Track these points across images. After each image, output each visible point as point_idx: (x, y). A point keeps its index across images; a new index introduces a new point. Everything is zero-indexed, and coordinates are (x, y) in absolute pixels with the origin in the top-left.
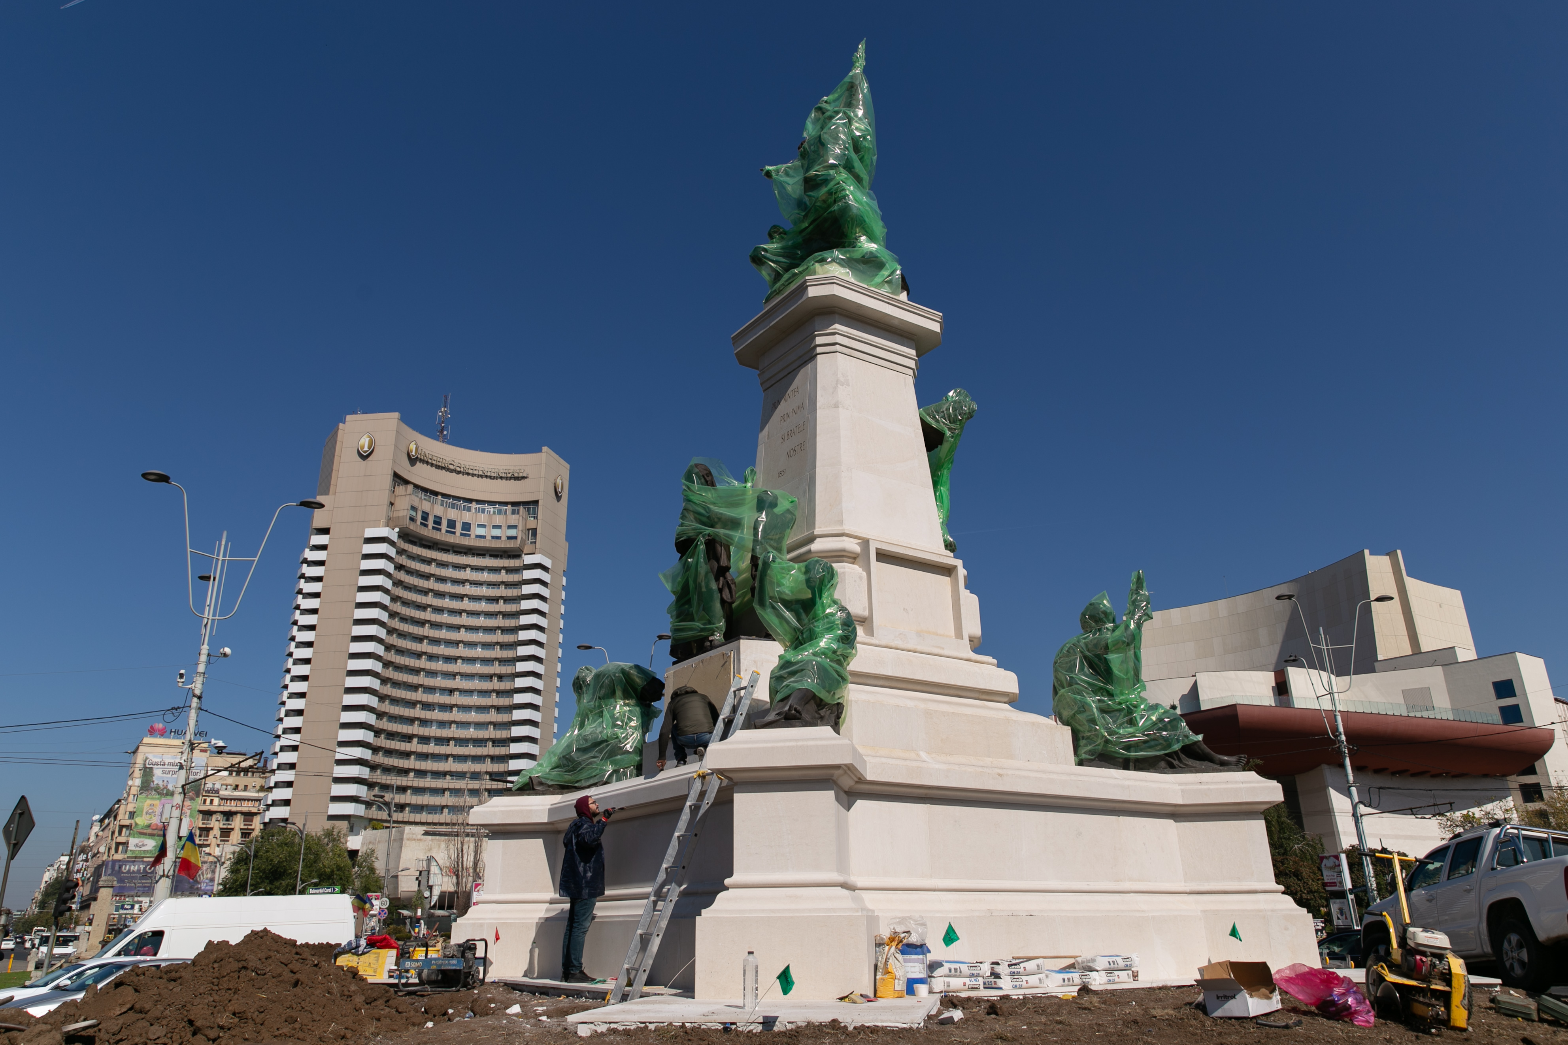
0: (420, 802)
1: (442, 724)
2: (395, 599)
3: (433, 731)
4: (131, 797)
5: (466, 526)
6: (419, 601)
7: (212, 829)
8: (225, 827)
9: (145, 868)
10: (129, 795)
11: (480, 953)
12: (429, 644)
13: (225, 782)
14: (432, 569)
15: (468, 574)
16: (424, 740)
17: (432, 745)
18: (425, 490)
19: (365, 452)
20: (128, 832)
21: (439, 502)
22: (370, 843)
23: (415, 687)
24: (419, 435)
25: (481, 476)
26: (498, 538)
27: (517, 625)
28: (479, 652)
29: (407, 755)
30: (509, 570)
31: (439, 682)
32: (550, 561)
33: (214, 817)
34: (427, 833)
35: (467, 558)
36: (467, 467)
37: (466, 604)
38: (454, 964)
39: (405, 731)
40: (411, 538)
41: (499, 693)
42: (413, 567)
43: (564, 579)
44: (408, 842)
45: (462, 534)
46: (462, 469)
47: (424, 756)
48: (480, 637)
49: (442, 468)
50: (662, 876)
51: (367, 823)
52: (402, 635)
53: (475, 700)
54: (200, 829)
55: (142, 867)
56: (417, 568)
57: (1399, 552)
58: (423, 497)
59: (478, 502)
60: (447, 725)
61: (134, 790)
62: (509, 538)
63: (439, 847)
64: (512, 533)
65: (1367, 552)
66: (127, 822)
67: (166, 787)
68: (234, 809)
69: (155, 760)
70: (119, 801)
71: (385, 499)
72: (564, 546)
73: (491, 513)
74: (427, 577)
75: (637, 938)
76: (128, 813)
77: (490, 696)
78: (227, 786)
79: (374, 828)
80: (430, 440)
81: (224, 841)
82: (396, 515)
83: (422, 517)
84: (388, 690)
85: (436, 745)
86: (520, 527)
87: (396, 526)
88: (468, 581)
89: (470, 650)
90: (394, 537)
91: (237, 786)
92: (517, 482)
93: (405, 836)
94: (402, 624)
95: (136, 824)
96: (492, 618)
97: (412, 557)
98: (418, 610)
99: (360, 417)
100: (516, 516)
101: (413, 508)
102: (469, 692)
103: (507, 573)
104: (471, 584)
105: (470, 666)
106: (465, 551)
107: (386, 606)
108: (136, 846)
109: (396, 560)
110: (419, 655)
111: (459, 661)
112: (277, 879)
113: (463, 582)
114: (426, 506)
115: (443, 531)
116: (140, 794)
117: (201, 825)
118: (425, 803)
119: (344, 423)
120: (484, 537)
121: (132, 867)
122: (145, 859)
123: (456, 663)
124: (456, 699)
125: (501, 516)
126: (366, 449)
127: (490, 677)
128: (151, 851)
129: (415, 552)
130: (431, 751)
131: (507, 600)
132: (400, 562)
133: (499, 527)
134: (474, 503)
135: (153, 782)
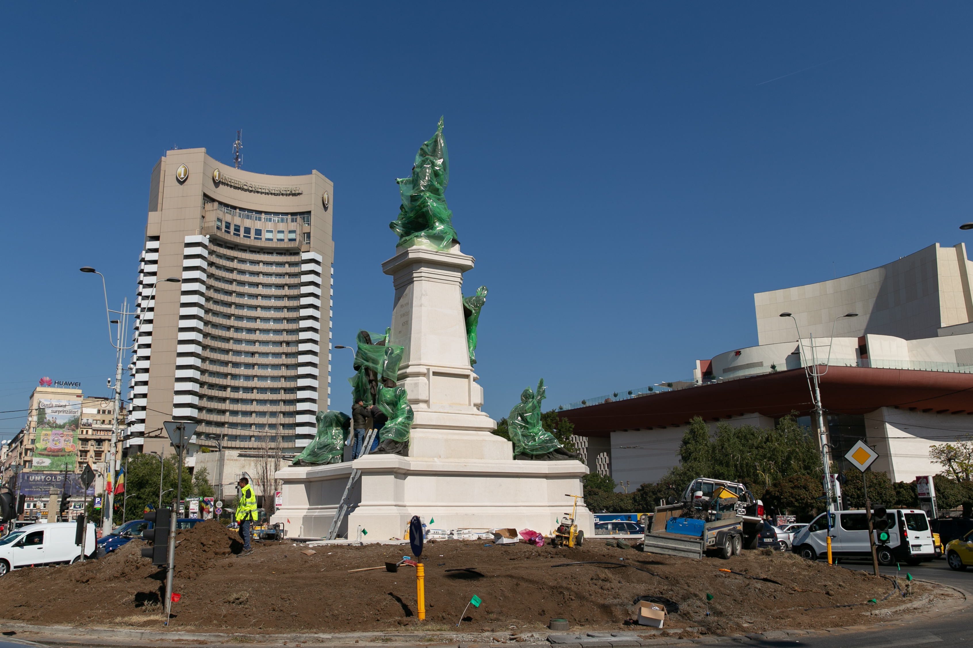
0: (234, 433)
1: (248, 378)
2: (209, 287)
3: (241, 383)
4: (32, 429)
5: (258, 232)
6: (226, 288)
7: (89, 451)
8: (98, 449)
9: (45, 478)
10: (30, 428)
11: (281, 528)
12: (235, 320)
13: (95, 418)
14: (235, 264)
15: (261, 268)
16: (235, 389)
17: (241, 392)
18: (227, 205)
19: (182, 178)
20: (31, 453)
21: (238, 214)
22: (201, 462)
23: (226, 352)
24: (221, 164)
25: (268, 194)
26: (282, 240)
27: (299, 305)
28: (271, 325)
29: (224, 400)
30: (291, 264)
31: (243, 347)
32: (321, 257)
33: (90, 443)
34: (240, 455)
35: (260, 256)
36: (257, 187)
37: (261, 290)
38: (272, 532)
39: (221, 383)
40: (218, 242)
41: (287, 355)
42: (221, 263)
43: (332, 269)
44: (228, 461)
45: (255, 238)
46: (253, 189)
47: (236, 401)
48: (272, 314)
49: (239, 188)
50: (342, 501)
51: (198, 448)
52: (216, 314)
53: (270, 360)
54: (81, 451)
55: (43, 477)
56: (224, 264)
57: (963, 245)
58: (226, 211)
59: (266, 213)
60: (251, 378)
61: (33, 424)
62: (290, 240)
63: (250, 465)
64: (292, 236)
65: (938, 245)
66: (30, 446)
67: (55, 422)
68: (103, 437)
69: (46, 403)
70: (22, 432)
71: (198, 213)
72: (331, 245)
73: (276, 221)
74: (231, 270)
75: (334, 522)
76: (30, 440)
77: (281, 357)
78: (97, 421)
79: (203, 452)
80: (228, 167)
81: (97, 459)
82: (206, 225)
83: (226, 226)
84: (208, 354)
85: (243, 392)
86: (298, 232)
87: (207, 234)
88: (261, 272)
89: (265, 324)
90: (206, 242)
91: (104, 421)
92: (294, 197)
93: (226, 458)
94: (215, 306)
95: (37, 448)
96: (280, 300)
97: (220, 256)
98: (226, 295)
99: (176, 152)
100: (295, 223)
101: (219, 220)
102: (266, 354)
103: (289, 267)
104: (263, 275)
105: (265, 335)
106: (258, 250)
107: (203, 293)
108: (38, 463)
109: (209, 259)
110: (228, 328)
111: (258, 332)
112: (142, 487)
113: (257, 274)
114: (228, 218)
115: (242, 236)
116: (38, 427)
117: (81, 449)
118: (238, 434)
119: (165, 156)
120: (272, 240)
121: (36, 477)
122: (45, 472)
123: (255, 334)
124: (256, 359)
125: (284, 224)
126: (182, 176)
127: (281, 343)
128: (48, 467)
129: (221, 252)
130: (240, 397)
131: (290, 286)
132: (212, 260)
133: (282, 232)
134: (263, 214)
135: (46, 418)
